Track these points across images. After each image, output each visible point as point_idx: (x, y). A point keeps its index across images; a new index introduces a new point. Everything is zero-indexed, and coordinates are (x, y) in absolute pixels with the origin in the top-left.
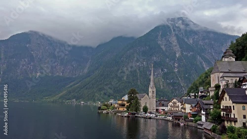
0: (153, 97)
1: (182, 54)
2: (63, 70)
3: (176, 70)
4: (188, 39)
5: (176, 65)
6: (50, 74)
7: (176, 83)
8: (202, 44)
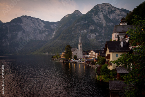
0: (81, 49)
1: (107, 25)
2: (41, 37)
3: (103, 34)
4: (110, 16)
5: (103, 31)
6: (34, 40)
7: (103, 41)
8: (118, 18)
